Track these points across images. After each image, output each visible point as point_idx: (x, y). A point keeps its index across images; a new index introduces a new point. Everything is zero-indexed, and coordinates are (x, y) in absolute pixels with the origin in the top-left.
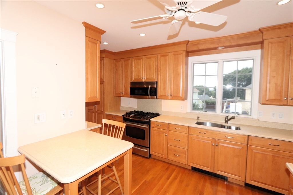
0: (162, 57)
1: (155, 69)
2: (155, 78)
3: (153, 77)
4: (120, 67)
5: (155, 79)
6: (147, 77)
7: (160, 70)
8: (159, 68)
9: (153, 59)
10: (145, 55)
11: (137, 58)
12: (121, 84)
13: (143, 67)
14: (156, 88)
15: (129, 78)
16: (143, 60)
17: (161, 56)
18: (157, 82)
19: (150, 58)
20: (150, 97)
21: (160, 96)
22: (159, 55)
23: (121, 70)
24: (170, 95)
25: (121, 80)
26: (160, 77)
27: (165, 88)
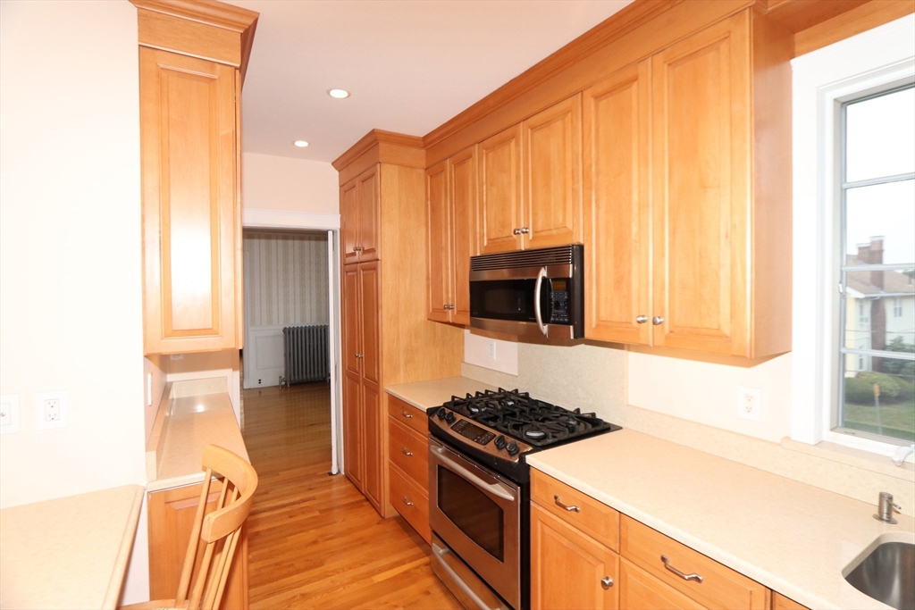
0: (603, 103)
1: (569, 175)
2: (569, 225)
3: (561, 219)
4: (443, 196)
5: (570, 233)
6: (535, 223)
7: (594, 180)
8: (591, 166)
9: (558, 125)
10: (523, 116)
11: (496, 138)
12: (447, 269)
13: (518, 177)
14: (577, 284)
15: (471, 239)
16: (517, 144)
17: (598, 97)
18: (581, 248)
19: (547, 123)
20: (545, 329)
21: (598, 325)
22: (588, 93)
23: (446, 207)
24: (654, 323)
25: (446, 252)
26: (597, 218)
27: (621, 282)
